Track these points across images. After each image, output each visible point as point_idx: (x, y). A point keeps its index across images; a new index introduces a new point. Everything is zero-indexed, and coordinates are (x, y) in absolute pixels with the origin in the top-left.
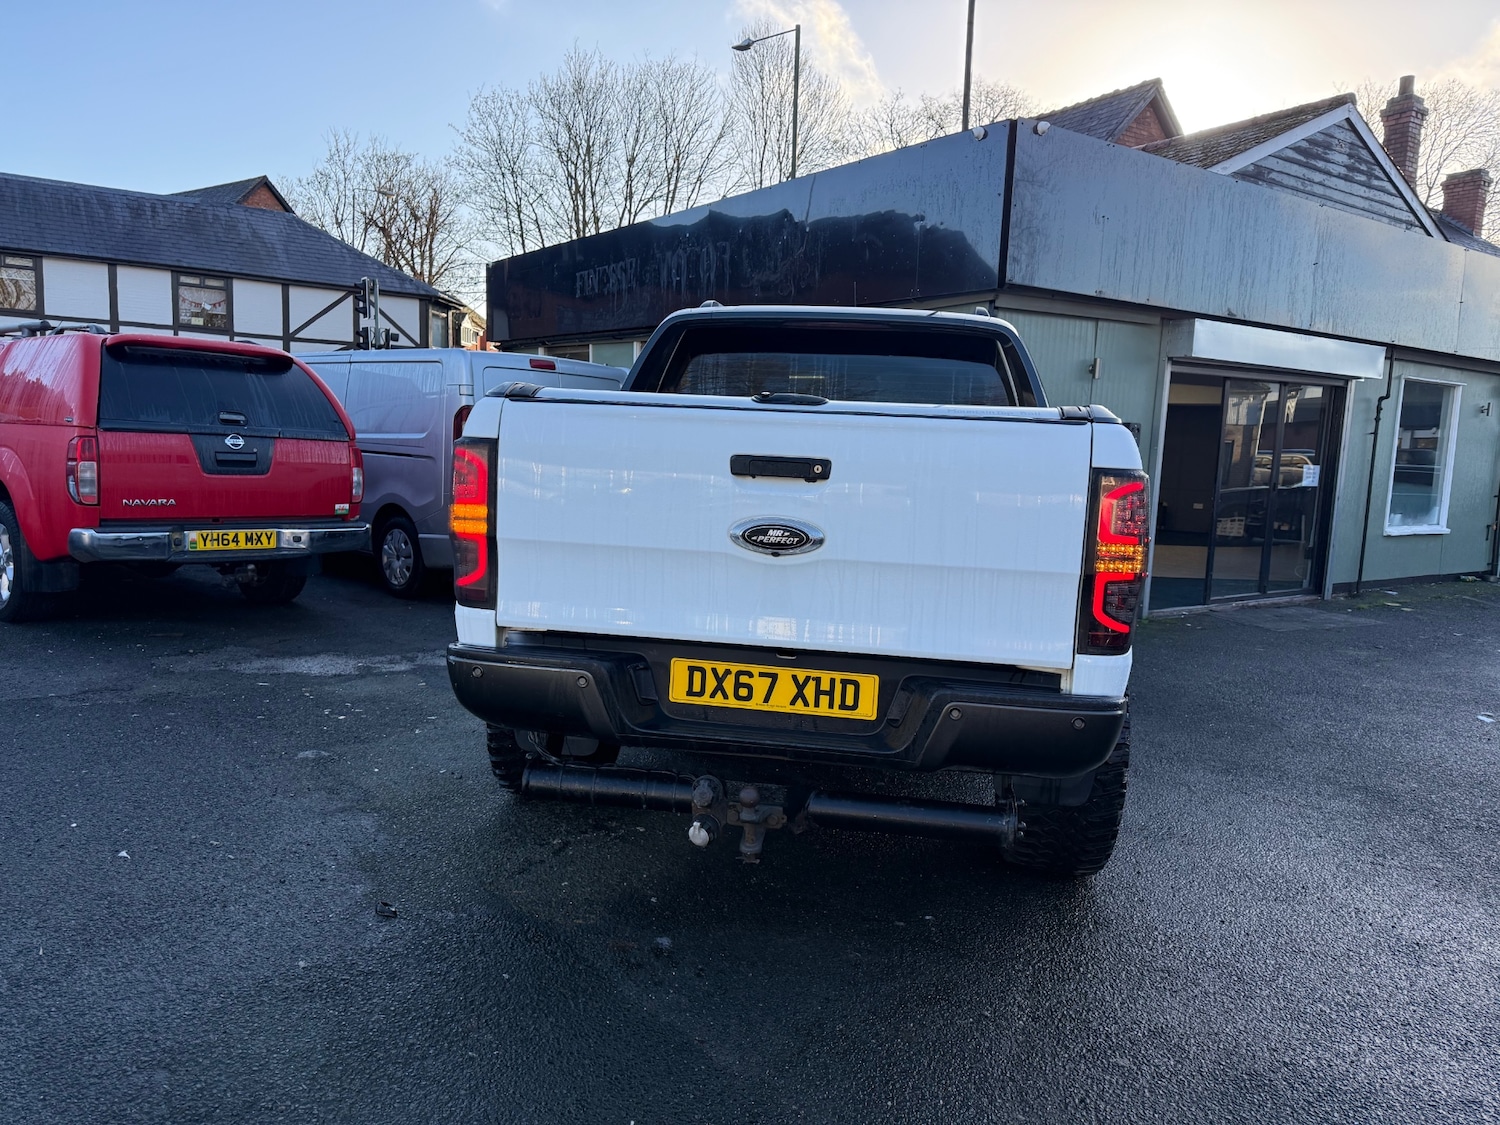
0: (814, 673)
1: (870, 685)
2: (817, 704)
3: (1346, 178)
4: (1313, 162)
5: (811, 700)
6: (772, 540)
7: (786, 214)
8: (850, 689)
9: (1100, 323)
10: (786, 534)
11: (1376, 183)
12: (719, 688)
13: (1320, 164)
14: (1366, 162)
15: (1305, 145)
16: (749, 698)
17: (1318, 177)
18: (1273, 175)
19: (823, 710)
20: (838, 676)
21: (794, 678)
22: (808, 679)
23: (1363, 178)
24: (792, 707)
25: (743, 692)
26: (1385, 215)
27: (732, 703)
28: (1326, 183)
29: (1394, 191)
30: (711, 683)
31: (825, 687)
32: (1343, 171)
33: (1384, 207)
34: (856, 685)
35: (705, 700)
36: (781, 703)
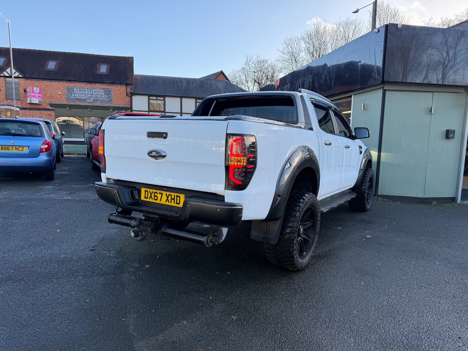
0: (171, 193)
1: (182, 197)
5: (170, 201)
6: (154, 155)
7: (325, 65)
8: (178, 198)
10: (156, 153)
16: (157, 200)
19: (172, 204)
20: (176, 194)
21: (166, 194)
22: (169, 195)
25: (156, 198)
27: (154, 201)
30: (149, 195)
31: (173, 197)
34: (180, 197)
35: (148, 200)
36: (163, 201)
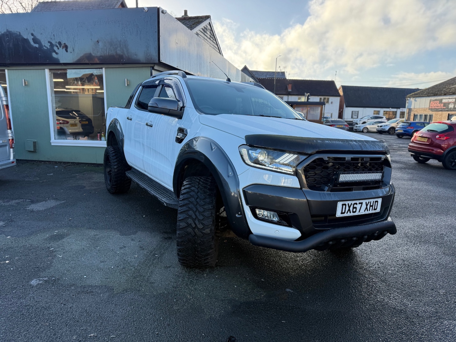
3: (210, 39)
4: (205, 33)
11: (214, 41)
14: (213, 35)
18: (200, 35)
23: (212, 39)
26: (215, 50)
32: (209, 37)
33: (215, 48)
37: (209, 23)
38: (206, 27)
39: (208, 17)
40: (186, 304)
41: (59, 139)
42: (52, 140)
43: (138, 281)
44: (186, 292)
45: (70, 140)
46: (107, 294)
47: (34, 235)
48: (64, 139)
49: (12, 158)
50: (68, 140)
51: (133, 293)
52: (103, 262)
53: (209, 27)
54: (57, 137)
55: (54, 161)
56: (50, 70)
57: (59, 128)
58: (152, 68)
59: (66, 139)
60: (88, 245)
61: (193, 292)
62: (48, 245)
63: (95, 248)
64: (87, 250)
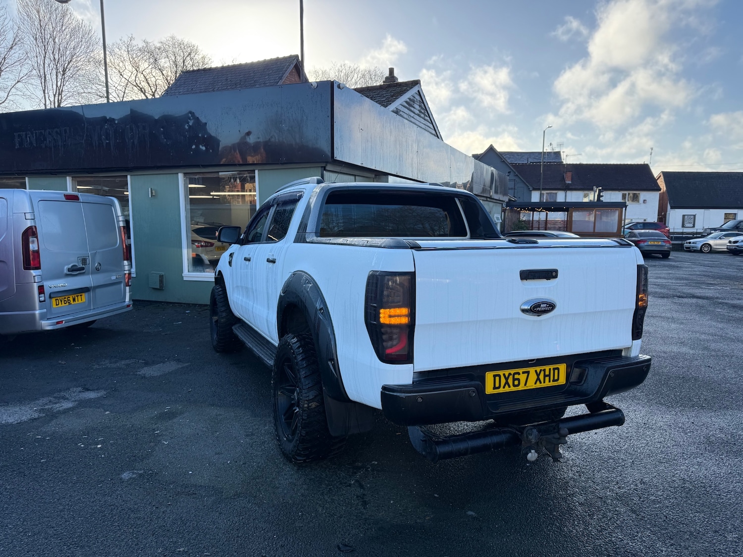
0: (543, 368)
1: (563, 367)
2: (544, 382)
3: (419, 115)
4: (410, 108)
5: (542, 381)
8: (556, 372)
9: (356, 177)
10: (548, 305)
11: (426, 118)
12: (507, 383)
13: (412, 109)
14: (424, 109)
15: (408, 100)
16: (518, 385)
17: (412, 114)
18: (401, 113)
19: (547, 384)
20: (552, 367)
21: (536, 371)
22: (540, 371)
23: (423, 116)
24: (536, 385)
25: (516, 383)
26: (428, 131)
27: (513, 389)
28: (414, 117)
29: (430, 122)
30: (503, 381)
31: (547, 373)
32: (417, 112)
33: (428, 128)
34: (558, 369)
35: (501, 390)
36: (532, 384)
37: (418, 91)
38: (412, 98)
39: (416, 83)
40: (314, 521)
41: (194, 271)
42: (184, 273)
43: (257, 483)
44: (318, 503)
45: (209, 272)
46: (213, 498)
47: (139, 412)
48: (200, 271)
49: (127, 299)
50: (206, 272)
51: (247, 499)
52: (218, 454)
53: (418, 98)
54: (191, 268)
55: (187, 302)
56: (185, 174)
57: (195, 256)
58: (323, 168)
59: (204, 272)
60: (204, 429)
61: (327, 506)
62: (155, 427)
63: (213, 434)
64: (203, 435)
